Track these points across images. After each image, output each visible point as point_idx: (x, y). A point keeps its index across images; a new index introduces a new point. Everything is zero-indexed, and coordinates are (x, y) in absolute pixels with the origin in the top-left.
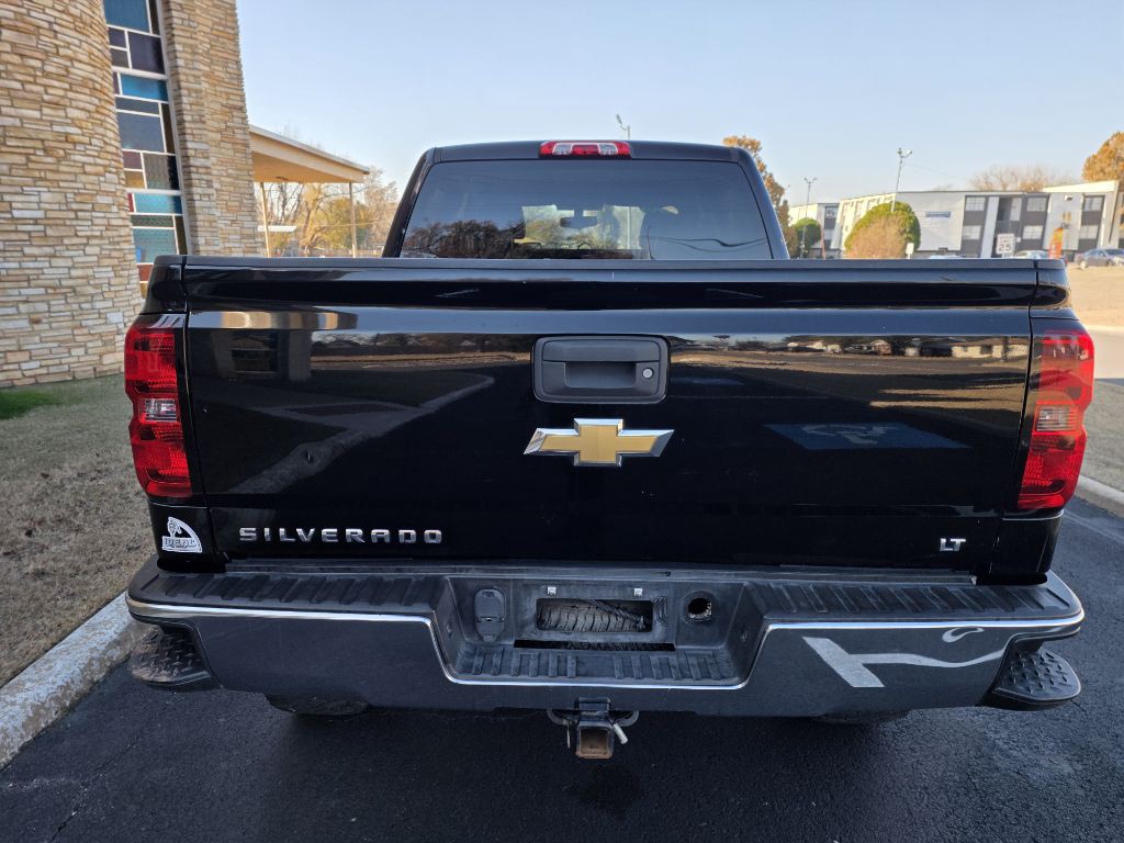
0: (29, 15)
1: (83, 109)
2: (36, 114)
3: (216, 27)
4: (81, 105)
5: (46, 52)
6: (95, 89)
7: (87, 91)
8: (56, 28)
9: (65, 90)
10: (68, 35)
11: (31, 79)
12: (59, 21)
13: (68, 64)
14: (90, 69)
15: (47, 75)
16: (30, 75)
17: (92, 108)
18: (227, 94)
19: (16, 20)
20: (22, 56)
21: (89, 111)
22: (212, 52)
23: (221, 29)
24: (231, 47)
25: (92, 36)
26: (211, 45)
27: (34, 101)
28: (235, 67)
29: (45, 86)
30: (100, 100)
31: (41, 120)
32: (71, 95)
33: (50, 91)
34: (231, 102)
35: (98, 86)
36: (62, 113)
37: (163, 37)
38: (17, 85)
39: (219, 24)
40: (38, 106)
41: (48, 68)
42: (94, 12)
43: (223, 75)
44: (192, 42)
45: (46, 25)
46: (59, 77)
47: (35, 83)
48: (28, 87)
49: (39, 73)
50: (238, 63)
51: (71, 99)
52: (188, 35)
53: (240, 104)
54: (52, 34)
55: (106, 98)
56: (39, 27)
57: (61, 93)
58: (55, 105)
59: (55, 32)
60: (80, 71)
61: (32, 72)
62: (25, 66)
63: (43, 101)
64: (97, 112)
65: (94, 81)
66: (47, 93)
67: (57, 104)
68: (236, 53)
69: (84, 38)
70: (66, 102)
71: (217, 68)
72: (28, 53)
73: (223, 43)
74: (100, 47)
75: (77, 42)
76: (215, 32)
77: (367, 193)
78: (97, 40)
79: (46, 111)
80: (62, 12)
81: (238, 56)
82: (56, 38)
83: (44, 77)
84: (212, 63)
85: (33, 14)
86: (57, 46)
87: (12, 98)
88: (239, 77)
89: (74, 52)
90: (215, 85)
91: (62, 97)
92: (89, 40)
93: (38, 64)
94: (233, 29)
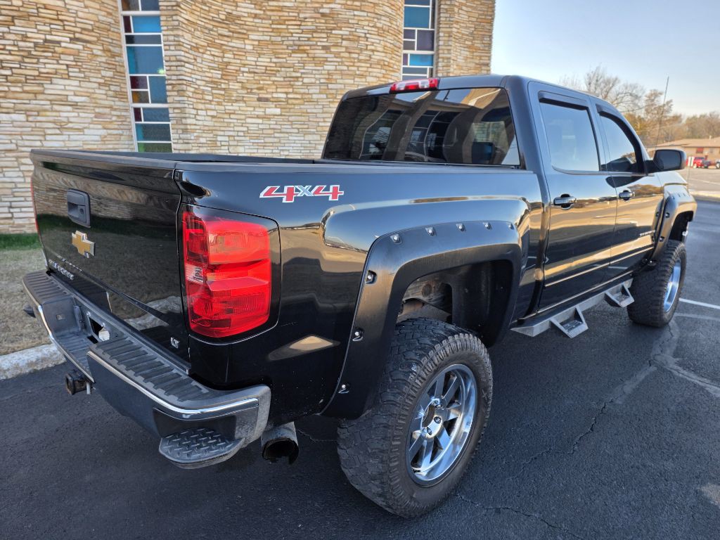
0: (356, 32)
1: (376, 77)
2: (352, 82)
3: (480, 17)
4: (374, 74)
5: (361, 49)
6: (384, 65)
7: (379, 67)
8: (368, 35)
9: (368, 67)
10: (374, 38)
11: (352, 64)
12: (370, 32)
13: (371, 53)
14: (383, 54)
15: (360, 61)
16: (351, 62)
17: (380, 75)
18: (481, 56)
19: (350, 35)
20: (350, 53)
21: (378, 77)
22: (475, 32)
23: (483, 17)
24: (488, 28)
25: (388, 37)
26: (475, 28)
27: (351, 75)
28: (488, 39)
29: (358, 67)
30: (386, 70)
31: (354, 84)
32: (370, 70)
33: (360, 69)
34: (482, 61)
35: (386, 63)
36: (364, 80)
37: (435, 30)
38: (345, 68)
39: (481, 15)
40: (352, 78)
41: (361, 57)
42: (392, 24)
43: (479, 45)
44: (449, 30)
45: (363, 35)
46: (365, 61)
47: (353, 66)
48: (350, 68)
49: (356, 61)
50: (491, 37)
51: (370, 72)
52: (448, 26)
53: (488, 62)
54: (365, 39)
55: (391, 69)
56: (359, 37)
57: (365, 69)
58: (362, 76)
59: (367, 38)
60: (377, 56)
61: (353, 60)
62: (350, 58)
63: (356, 74)
64: (384, 77)
65: (384, 61)
66: (358, 70)
67: (362, 75)
68: (490, 31)
69: (382, 38)
70: (367, 74)
71: (476, 42)
72: (352, 51)
73: (484, 26)
74: (392, 42)
75: (378, 41)
76: (479, 20)
77: (646, 110)
78: (390, 38)
79: (356, 79)
80: (372, 27)
81: (491, 32)
82: (367, 41)
83: (358, 62)
84: (474, 39)
85: (358, 30)
86: (367, 45)
87: (342, 74)
88: (490, 45)
89: (376, 46)
90: (473, 52)
91: (366, 71)
92: (385, 39)
93: (356, 56)
94: (491, 16)
